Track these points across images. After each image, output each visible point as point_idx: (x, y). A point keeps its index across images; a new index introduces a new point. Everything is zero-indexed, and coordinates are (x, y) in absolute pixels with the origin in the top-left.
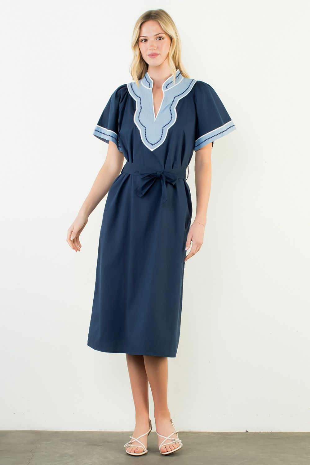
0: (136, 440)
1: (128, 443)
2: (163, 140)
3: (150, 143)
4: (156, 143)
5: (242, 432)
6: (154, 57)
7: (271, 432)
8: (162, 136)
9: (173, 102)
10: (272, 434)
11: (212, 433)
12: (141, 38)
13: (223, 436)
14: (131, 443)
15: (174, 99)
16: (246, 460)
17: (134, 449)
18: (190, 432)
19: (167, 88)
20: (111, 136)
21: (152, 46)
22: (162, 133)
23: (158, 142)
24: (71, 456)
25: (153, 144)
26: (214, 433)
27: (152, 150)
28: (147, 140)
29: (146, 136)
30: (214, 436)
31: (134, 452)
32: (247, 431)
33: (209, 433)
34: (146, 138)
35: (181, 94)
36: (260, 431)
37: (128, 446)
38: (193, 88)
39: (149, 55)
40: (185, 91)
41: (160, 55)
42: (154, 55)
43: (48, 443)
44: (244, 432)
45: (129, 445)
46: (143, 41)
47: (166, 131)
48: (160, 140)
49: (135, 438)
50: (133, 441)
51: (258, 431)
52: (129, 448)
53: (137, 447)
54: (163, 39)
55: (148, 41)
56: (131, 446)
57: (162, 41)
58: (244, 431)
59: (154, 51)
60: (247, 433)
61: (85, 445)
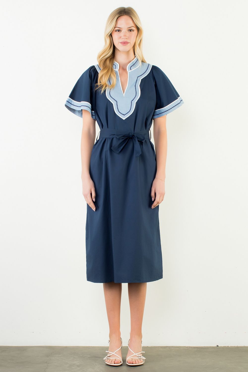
0: (114, 353)
1: (107, 356)
2: (132, 111)
3: (122, 114)
4: (127, 114)
5: (213, 346)
6: (125, 44)
7: (236, 346)
8: (131, 108)
9: (137, 81)
11: (190, 347)
12: (117, 29)
13: (199, 350)
14: (109, 357)
15: (137, 78)
16: (217, 369)
17: (113, 361)
19: (131, 69)
21: (125, 36)
22: (131, 105)
23: (128, 113)
24: (78, 366)
25: (124, 114)
27: (124, 119)
28: (119, 111)
29: (118, 109)
30: (191, 350)
31: (114, 363)
32: (218, 346)
33: (187, 347)
34: (118, 110)
35: (142, 75)
36: (228, 346)
37: (107, 359)
38: (151, 70)
39: (121, 43)
40: (145, 73)
41: (129, 43)
42: (125, 43)
43: (60, 355)
44: (215, 346)
45: (109, 358)
46: (117, 31)
47: (134, 104)
48: (130, 111)
49: (112, 352)
50: (111, 355)
51: (227, 345)
52: (109, 360)
53: (116, 359)
54: (133, 31)
55: (121, 31)
56: (110, 358)
57: (132, 32)
59: (126, 40)
60: (218, 347)
61: (89, 357)
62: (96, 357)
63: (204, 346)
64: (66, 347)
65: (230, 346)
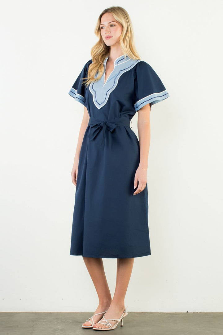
0: (92, 318)
3: (98, 104)
6: (108, 39)
8: (106, 98)
9: (119, 74)
10: (206, 314)
11: (162, 313)
13: (170, 315)
15: (120, 72)
16: (187, 333)
18: (147, 313)
19: (117, 63)
20: (79, 98)
22: (106, 96)
23: (103, 103)
24: (61, 330)
26: (164, 313)
27: (99, 108)
28: (96, 101)
29: (96, 99)
30: (164, 316)
32: (188, 312)
33: (160, 313)
35: (126, 69)
38: (135, 66)
39: (105, 38)
40: (129, 67)
41: (112, 37)
43: (44, 320)
46: (102, 28)
47: (108, 95)
48: (104, 101)
51: (196, 311)
54: (114, 26)
55: (105, 27)
58: (186, 312)
61: (71, 322)
62: (78, 322)
63: (175, 312)
64: (50, 314)
65: (199, 312)
